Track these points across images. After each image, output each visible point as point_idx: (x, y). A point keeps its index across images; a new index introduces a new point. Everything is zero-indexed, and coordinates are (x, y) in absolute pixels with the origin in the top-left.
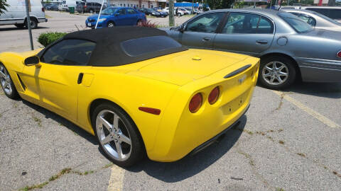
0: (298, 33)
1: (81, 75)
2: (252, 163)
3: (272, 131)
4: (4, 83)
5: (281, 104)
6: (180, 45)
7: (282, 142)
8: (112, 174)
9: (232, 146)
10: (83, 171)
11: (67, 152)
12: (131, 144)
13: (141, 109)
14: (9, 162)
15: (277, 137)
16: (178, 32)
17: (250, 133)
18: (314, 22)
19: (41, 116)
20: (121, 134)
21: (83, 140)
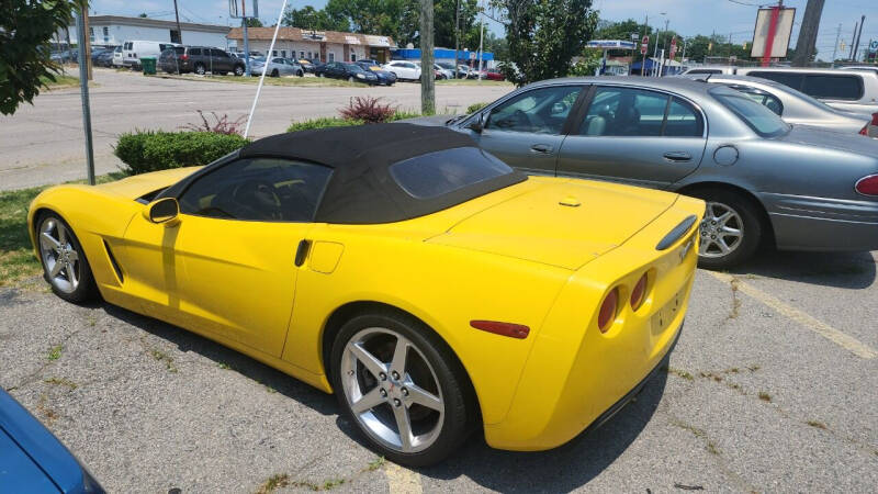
0: (764, 136)
1: (305, 247)
2: (712, 449)
3: (735, 371)
4: (52, 265)
5: (736, 304)
6: (510, 169)
7: (766, 398)
8: (392, 486)
9: (654, 409)
10: (320, 481)
11: (264, 436)
12: (441, 409)
13: (478, 325)
14: (127, 464)
15: (753, 385)
16: (469, 132)
17: (686, 376)
18: (778, 107)
19: (167, 346)
20: (410, 384)
21: (293, 404)
